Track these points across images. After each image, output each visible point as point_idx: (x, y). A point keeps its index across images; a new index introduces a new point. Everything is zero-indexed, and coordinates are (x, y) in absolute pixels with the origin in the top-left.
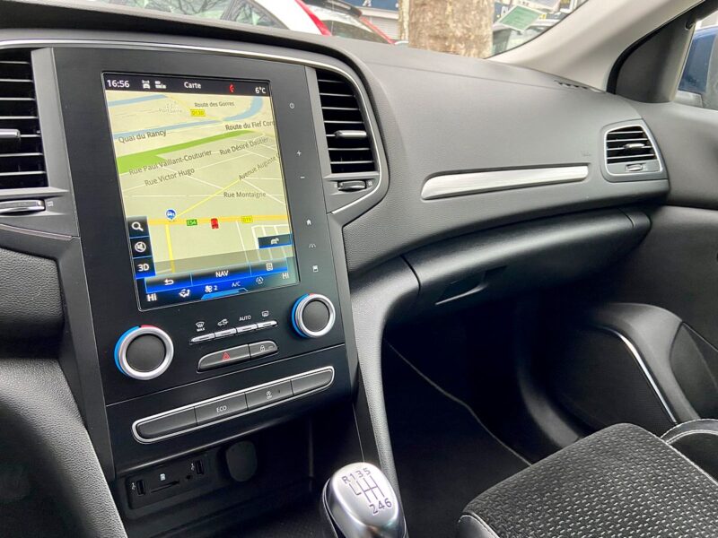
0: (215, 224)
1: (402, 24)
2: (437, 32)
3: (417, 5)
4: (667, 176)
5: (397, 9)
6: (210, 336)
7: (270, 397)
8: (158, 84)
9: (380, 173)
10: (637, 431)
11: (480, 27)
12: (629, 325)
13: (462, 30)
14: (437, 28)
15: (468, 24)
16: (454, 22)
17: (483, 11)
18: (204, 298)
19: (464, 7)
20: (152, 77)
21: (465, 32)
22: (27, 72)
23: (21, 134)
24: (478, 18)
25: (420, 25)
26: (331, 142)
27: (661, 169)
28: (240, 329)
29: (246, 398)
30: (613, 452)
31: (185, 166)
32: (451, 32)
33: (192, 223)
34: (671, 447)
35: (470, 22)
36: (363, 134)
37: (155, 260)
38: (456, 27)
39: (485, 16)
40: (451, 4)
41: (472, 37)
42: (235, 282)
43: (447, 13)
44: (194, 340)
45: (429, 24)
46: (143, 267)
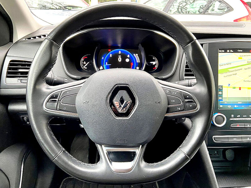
0: (240, 89)
6: (235, 119)
7: (248, 139)
8: (231, 51)
20: (230, 49)
28: (243, 119)
29: (242, 138)
31: (234, 73)
33: (234, 88)
37: (223, 97)
42: (243, 105)
44: (230, 119)
46: (220, 98)
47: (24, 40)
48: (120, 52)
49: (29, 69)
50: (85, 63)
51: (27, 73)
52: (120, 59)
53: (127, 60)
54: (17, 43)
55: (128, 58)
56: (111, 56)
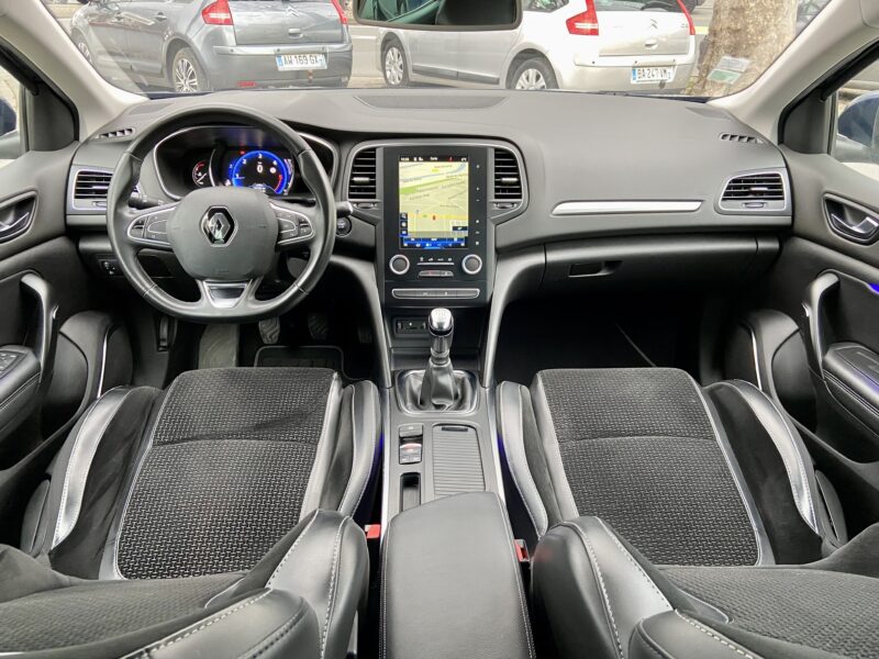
0: (434, 218)
4: (792, 213)
6: (425, 264)
8: (420, 159)
9: (523, 200)
18: (425, 248)
20: (418, 156)
22: (375, 156)
23: (370, 179)
26: (497, 183)
27: (786, 208)
28: (438, 264)
29: (436, 292)
31: (426, 193)
33: (425, 216)
36: (515, 180)
37: (408, 230)
42: (439, 244)
44: (418, 264)
46: (404, 232)
47: (97, 137)
48: (260, 156)
49: (108, 185)
50: (200, 174)
51: (105, 191)
52: (260, 169)
53: (273, 170)
54: (87, 142)
55: (273, 166)
56: (245, 162)
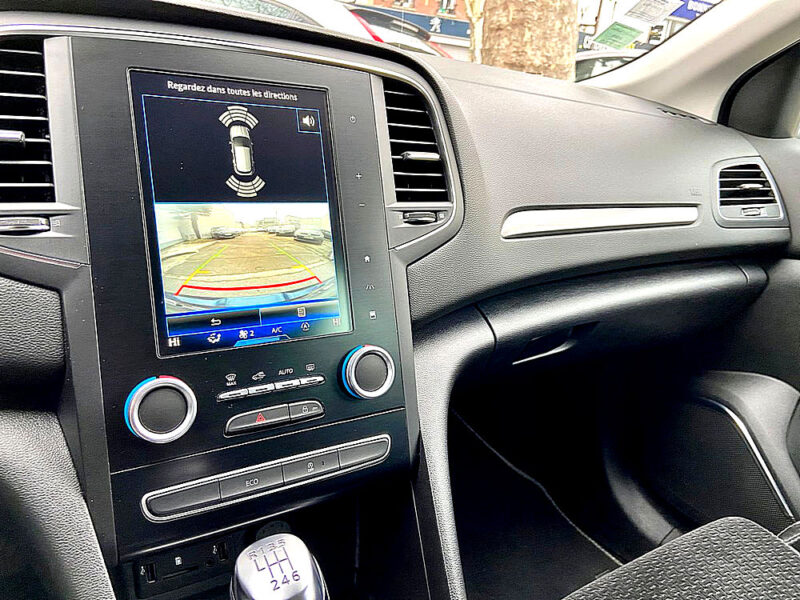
1: (473, 52)
2: (514, 60)
3: (491, 30)
4: (787, 223)
5: (468, 36)
6: (243, 392)
7: (311, 471)
9: (455, 205)
10: (750, 527)
11: (561, 56)
12: (738, 398)
13: (541, 58)
14: (514, 55)
15: (548, 52)
16: (533, 50)
17: (565, 38)
18: (238, 345)
19: (545, 33)
21: (545, 60)
22: (38, 64)
23: (26, 137)
24: (560, 46)
25: (494, 52)
26: (397, 166)
27: (782, 215)
28: (279, 385)
29: (282, 469)
30: (722, 551)
32: (530, 60)
34: (792, 548)
35: (551, 50)
36: (434, 156)
38: (535, 55)
39: (568, 43)
40: (530, 29)
41: (553, 67)
42: (275, 327)
43: (525, 39)
44: (222, 396)
45: (505, 52)
